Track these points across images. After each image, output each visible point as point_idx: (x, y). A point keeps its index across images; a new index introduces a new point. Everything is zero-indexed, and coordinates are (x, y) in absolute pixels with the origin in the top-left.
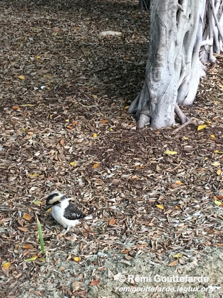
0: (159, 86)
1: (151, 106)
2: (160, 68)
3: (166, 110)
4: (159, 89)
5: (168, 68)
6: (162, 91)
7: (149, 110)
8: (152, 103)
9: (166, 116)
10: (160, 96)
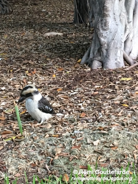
0: (108, 34)
1: (102, 52)
2: (108, 18)
3: (116, 54)
4: (108, 37)
5: (115, 19)
6: (111, 38)
7: (100, 56)
8: (102, 49)
9: (116, 59)
10: (110, 42)
